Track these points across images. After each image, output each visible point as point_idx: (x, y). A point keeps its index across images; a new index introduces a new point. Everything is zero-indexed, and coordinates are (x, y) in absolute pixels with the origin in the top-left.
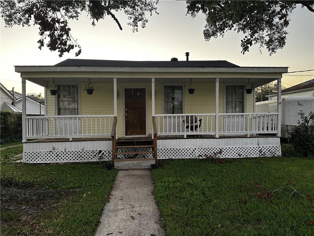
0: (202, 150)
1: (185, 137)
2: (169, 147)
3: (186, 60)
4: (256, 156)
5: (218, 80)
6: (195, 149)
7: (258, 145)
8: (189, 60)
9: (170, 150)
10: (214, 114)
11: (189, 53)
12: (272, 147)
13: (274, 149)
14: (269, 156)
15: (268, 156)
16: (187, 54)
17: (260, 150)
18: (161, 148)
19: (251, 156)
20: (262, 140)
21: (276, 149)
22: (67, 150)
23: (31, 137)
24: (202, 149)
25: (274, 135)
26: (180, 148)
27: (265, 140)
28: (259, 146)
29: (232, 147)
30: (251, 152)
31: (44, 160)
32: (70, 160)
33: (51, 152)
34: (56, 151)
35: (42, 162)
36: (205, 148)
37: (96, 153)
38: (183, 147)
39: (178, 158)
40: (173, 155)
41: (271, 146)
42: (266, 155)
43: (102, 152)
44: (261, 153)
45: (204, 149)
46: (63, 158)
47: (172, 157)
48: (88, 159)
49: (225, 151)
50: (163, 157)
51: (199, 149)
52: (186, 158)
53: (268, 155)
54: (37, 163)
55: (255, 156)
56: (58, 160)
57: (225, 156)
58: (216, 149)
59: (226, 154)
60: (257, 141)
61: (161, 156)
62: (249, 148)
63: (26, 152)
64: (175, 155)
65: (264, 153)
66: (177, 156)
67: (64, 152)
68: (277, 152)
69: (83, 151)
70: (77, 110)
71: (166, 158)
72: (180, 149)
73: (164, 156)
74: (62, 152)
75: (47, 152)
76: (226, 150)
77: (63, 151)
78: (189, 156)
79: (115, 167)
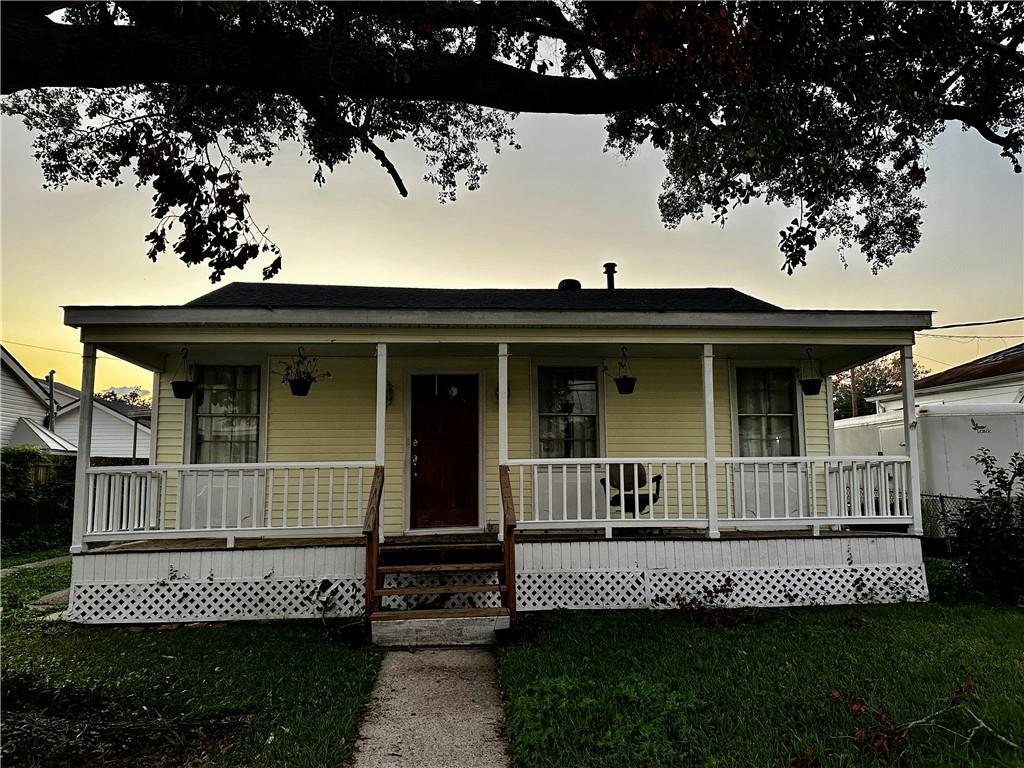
0: (665, 580)
1: (609, 535)
2: (556, 570)
3: (604, 286)
4: (844, 601)
5: (708, 351)
6: (643, 576)
7: (850, 564)
8: (616, 286)
9: (558, 579)
10: (703, 460)
11: (615, 265)
12: (897, 572)
13: (903, 577)
14: (888, 600)
15: (884, 602)
16: (610, 269)
17: (857, 581)
18: (528, 571)
19: (830, 601)
20: (860, 545)
21: (911, 578)
22: (217, 580)
23: (99, 533)
24: (665, 575)
25: (900, 530)
26: (592, 571)
27: (872, 547)
28: (851, 566)
29: (763, 569)
30: (828, 588)
31: (138, 613)
32: (227, 612)
33: (163, 584)
34: (182, 583)
35: (131, 620)
36: (675, 574)
37: (312, 589)
38: (603, 571)
39: (587, 607)
40: (568, 596)
41: (894, 567)
42: (879, 598)
43: (333, 587)
44: (859, 589)
45: (673, 576)
46: (203, 606)
47: (565, 604)
48: (284, 610)
49: (741, 584)
50: (534, 604)
51: (654, 575)
52: (613, 606)
53: (883, 598)
54: (115, 621)
55: (840, 601)
56: (185, 612)
57: (743, 600)
58: (713, 577)
59: (745, 592)
60: (845, 549)
61: (529, 598)
62: (819, 574)
63: (79, 587)
64: (576, 598)
65: (870, 589)
66: (584, 602)
67: (207, 586)
68: (915, 586)
69: (268, 583)
70: (254, 445)
71: (546, 608)
72: (591, 577)
73: (539, 599)
74: (198, 585)
75: (151, 585)
76: (746, 579)
77: (205, 581)
78: (624, 600)
79: (375, 639)
